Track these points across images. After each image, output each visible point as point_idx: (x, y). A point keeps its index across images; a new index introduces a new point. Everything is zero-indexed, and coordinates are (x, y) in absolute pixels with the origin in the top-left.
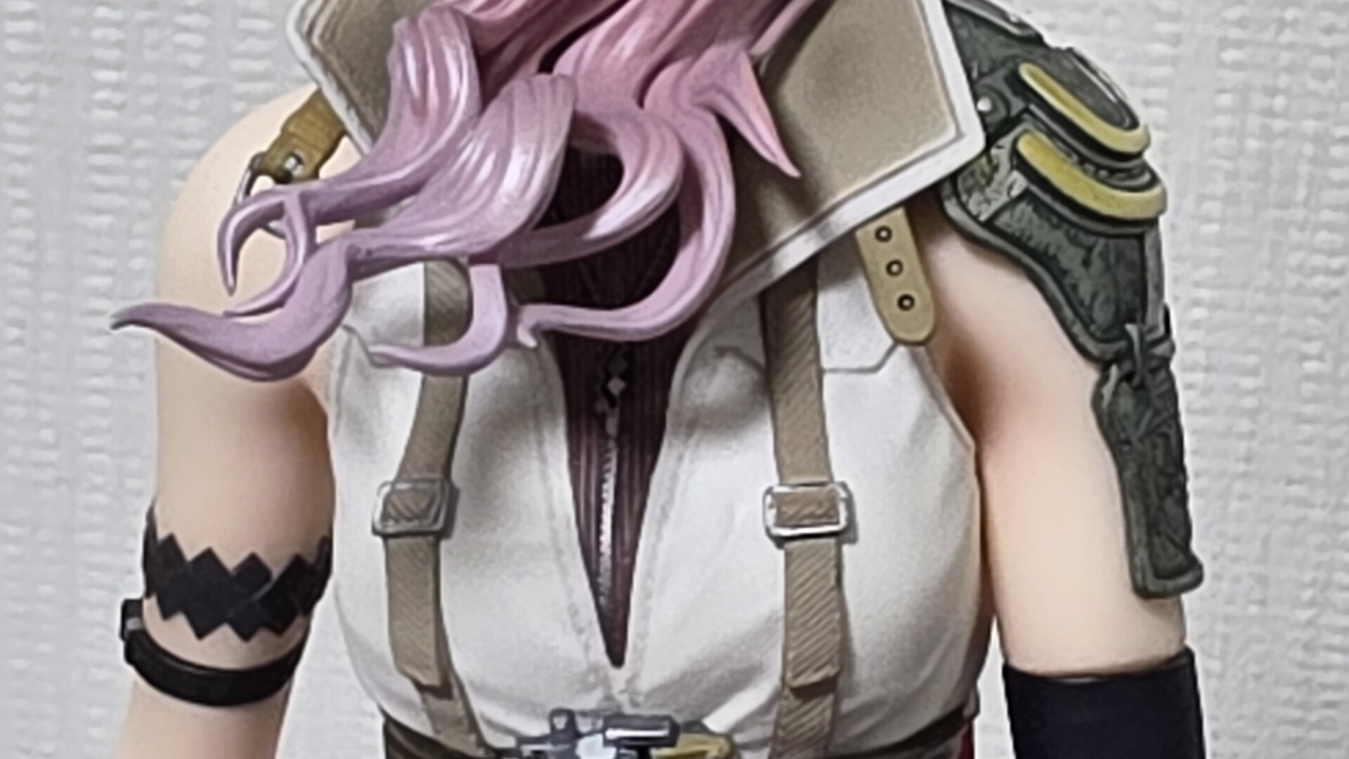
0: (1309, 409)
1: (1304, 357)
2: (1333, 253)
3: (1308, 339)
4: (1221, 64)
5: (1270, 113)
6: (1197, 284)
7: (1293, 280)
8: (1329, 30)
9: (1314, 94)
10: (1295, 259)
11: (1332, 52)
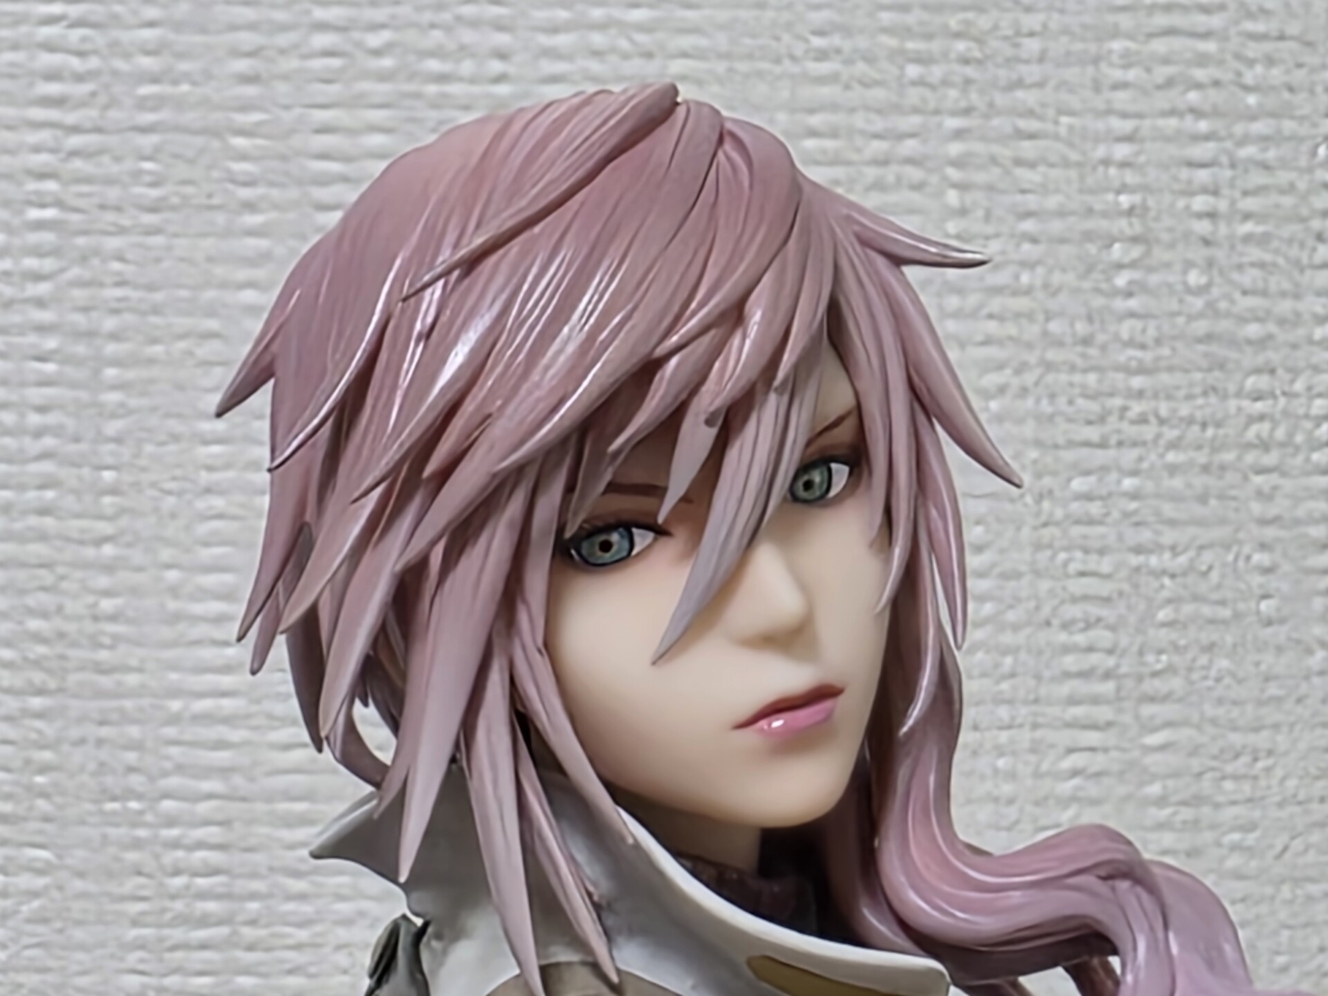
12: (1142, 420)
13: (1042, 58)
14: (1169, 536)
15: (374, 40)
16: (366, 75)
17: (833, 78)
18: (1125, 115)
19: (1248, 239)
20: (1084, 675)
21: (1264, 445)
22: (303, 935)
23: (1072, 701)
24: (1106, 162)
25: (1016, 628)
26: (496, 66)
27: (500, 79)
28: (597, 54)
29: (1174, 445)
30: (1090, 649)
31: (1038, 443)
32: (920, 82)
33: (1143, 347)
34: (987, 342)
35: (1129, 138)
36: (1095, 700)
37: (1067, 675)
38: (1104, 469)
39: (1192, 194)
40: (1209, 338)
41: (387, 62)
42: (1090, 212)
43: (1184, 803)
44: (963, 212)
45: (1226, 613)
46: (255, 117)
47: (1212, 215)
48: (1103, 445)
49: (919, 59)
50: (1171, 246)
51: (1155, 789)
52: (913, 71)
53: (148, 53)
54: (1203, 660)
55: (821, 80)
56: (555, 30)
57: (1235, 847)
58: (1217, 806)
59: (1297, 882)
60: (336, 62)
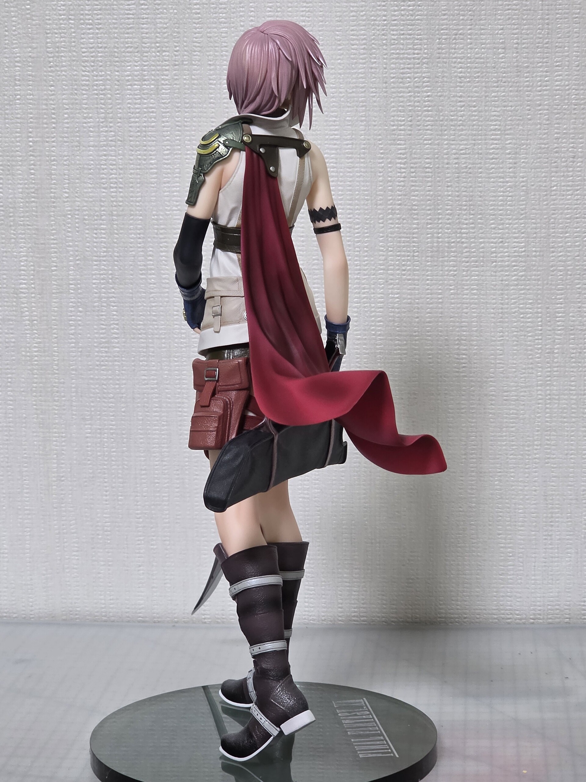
0: (453, 301)
1: (451, 290)
2: (454, 267)
3: (451, 286)
4: (428, 228)
5: (438, 238)
6: (428, 276)
7: (447, 273)
8: (448, 219)
9: (447, 233)
10: (446, 268)
11: (449, 224)
12: (505, 82)
13: (485, 15)
14: (510, 104)
15: (362, 14)
16: (361, 20)
17: (446, 19)
18: (501, 25)
19: (524, 48)
20: (495, 130)
21: (528, 87)
22: (351, 179)
23: (492, 135)
24: (497, 34)
25: (482, 121)
26: (384, 18)
27: (385, 20)
28: (403, 15)
29: (511, 87)
30: (496, 125)
31: (485, 87)
32: (463, 20)
33: (504, 68)
34: (476, 68)
35: (502, 29)
36: (497, 135)
37: (491, 130)
38: (498, 91)
39: (514, 40)
40: (517, 66)
41: (364, 18)
42: (494, 43)
43: (513, 154)
44: (471, 44)
45: (521, 118)
46: (340, 28)
47: (517, 43)
48: (497, 87)
49: (463, 15)
50: (510, 49)
51: (508, 151)
52: (461, 17)
53: (320, 17)
54: (517, 127)
55: (444, 20)
56: (395, 11)
57: (523, 162)
58: (520, 155)
59: (535, 169)
60: (354, 18)
